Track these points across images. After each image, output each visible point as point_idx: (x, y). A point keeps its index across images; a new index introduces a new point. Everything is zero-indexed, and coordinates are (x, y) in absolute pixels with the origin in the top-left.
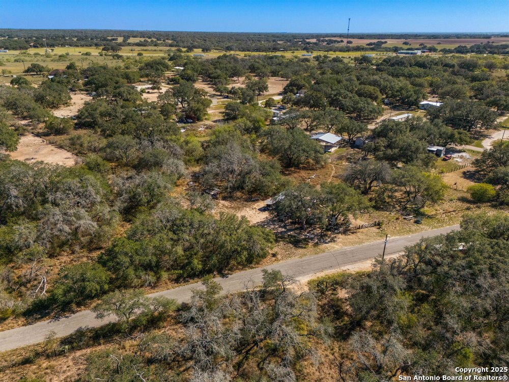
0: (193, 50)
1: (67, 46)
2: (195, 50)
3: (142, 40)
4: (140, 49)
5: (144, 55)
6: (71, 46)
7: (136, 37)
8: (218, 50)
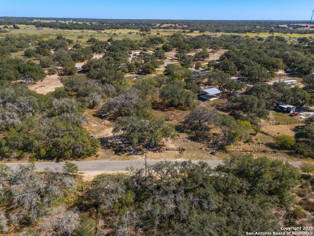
0: (193, 32)
1: (125, 29)
2: (195, 31)
3: (169, 25)
4: (162, 31)
5: (160, 34)
6: (127, 28)
7: (168, 24)
8: (211, 31)
